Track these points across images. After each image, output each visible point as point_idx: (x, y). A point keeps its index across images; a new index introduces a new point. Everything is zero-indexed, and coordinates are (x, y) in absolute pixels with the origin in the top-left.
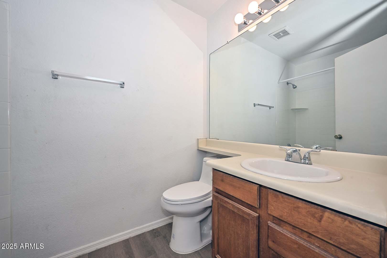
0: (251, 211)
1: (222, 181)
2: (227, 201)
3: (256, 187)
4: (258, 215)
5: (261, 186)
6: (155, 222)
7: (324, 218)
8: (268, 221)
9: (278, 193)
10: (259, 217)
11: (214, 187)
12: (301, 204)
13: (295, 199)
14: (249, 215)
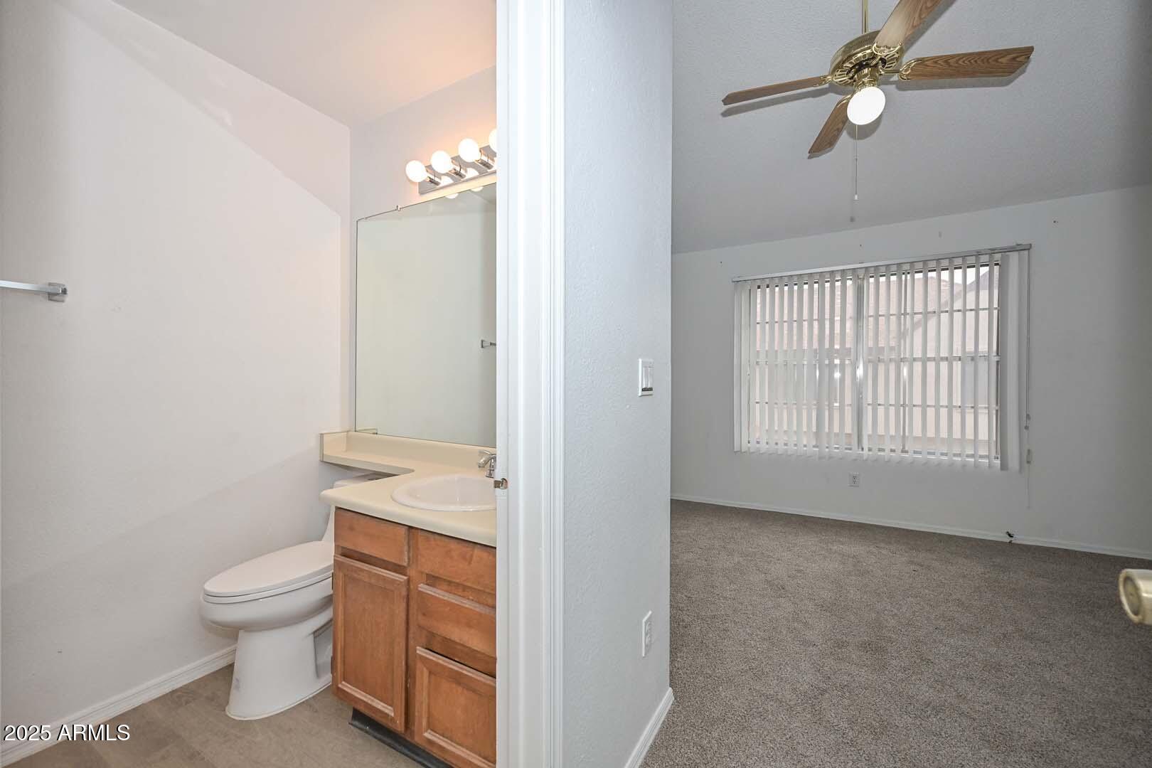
0: (397, 575)
1: (352, 529)
2: (359, 566)
3: (403, 531)
4: (406, 578)
5: (410, 527)
6: (179, 671)
7: (474, 558)
8: (419, 584)
9: (430, 535)
10: (409, 581)
11: (337, 547)
12: (453, 545)
13: (447, 540)
14: (393, 581)
